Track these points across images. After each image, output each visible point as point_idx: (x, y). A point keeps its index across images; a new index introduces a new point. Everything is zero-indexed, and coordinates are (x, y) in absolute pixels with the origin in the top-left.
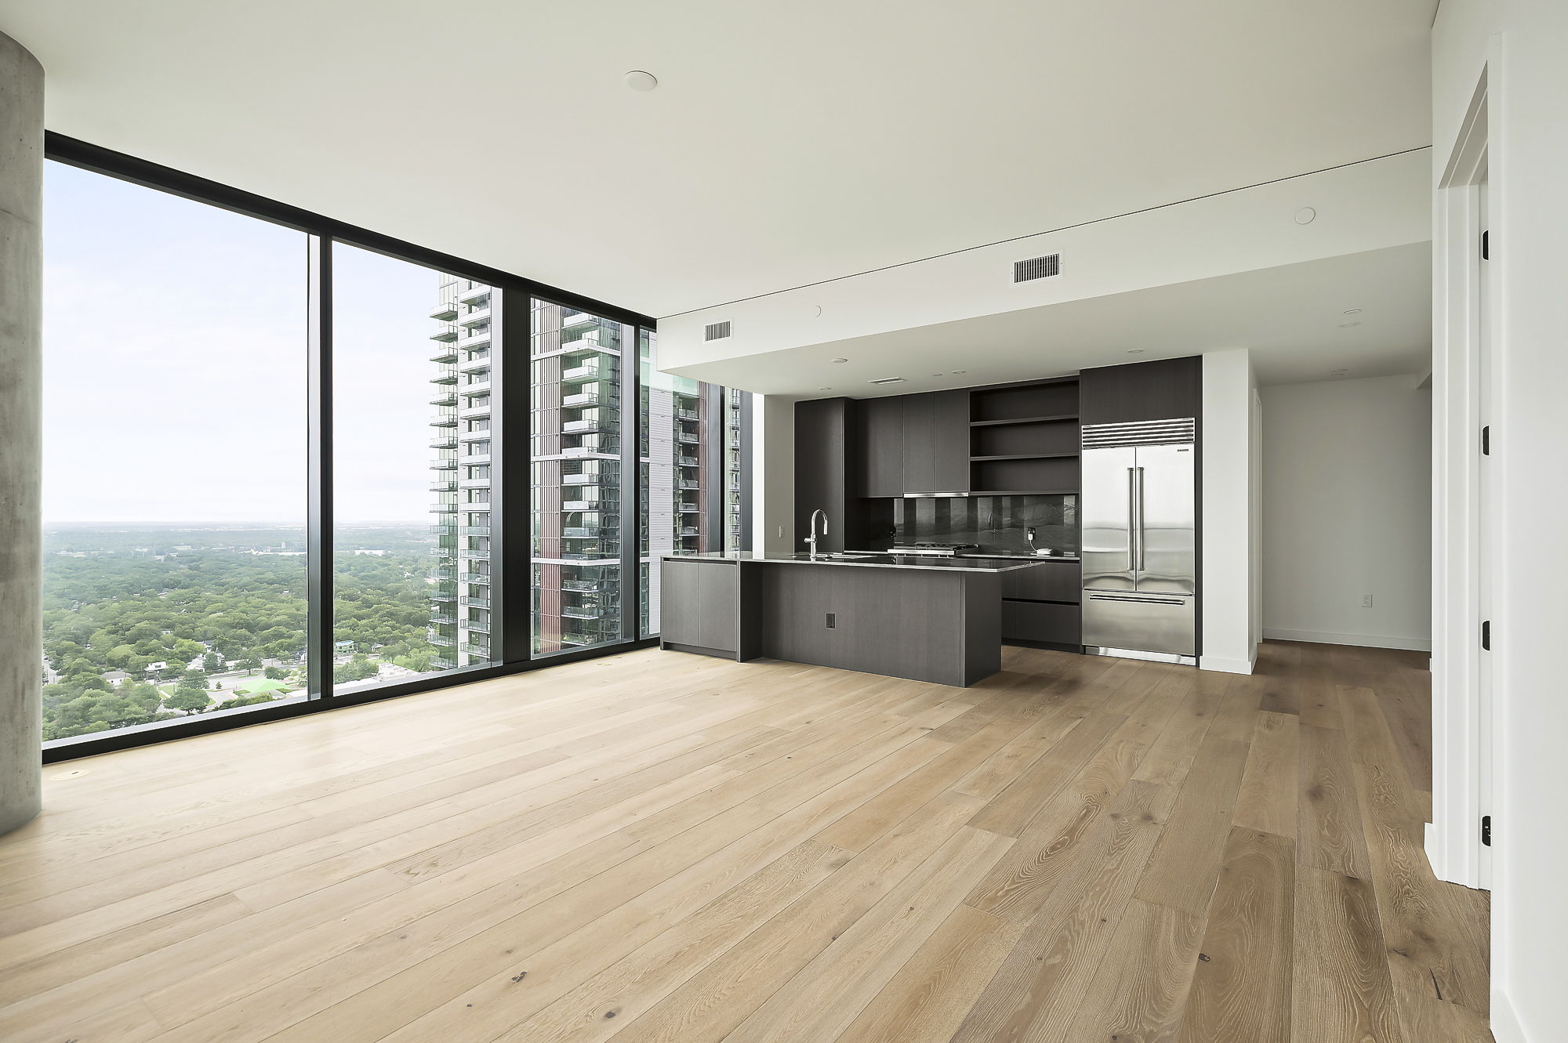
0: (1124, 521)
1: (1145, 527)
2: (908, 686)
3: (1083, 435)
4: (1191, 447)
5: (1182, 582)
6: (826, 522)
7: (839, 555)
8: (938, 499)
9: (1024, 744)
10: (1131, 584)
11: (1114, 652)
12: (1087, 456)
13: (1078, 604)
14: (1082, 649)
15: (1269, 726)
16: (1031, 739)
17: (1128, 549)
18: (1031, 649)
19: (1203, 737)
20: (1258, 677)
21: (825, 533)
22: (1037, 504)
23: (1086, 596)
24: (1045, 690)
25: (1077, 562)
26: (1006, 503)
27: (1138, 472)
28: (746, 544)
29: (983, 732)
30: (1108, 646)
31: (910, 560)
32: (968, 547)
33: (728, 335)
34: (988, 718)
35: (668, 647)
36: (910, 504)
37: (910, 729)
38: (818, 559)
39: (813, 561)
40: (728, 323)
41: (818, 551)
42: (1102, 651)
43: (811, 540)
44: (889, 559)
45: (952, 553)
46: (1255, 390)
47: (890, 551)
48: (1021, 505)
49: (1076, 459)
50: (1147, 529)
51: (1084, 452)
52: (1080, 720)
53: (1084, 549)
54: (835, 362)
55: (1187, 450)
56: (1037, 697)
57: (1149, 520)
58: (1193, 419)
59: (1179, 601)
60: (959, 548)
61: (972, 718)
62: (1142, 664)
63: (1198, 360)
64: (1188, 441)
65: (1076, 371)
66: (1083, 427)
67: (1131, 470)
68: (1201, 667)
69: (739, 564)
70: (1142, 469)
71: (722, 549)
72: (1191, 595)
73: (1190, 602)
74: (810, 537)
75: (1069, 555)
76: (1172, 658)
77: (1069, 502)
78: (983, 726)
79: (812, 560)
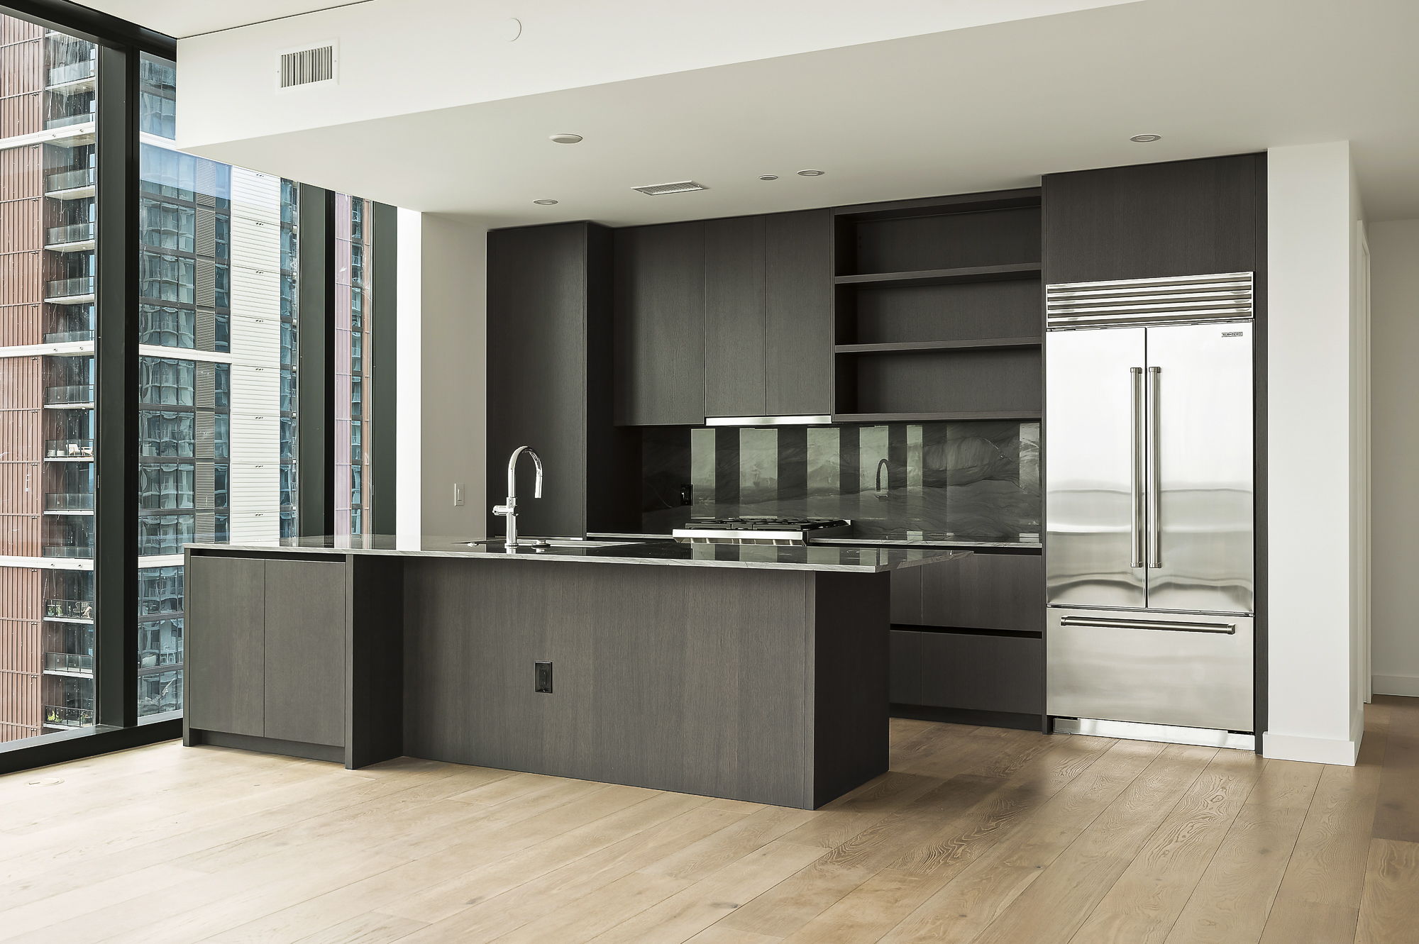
0: (1124, 478)
1: (1163, 489)
2: (700, 809)
3: (1048, 303)
4: (1247, 328)
5: (1232, 590)
6: (539, 472)
7: (577, 542)
8: (781, 428)
9: (922, 933)
10: (1136, 594)
11: (1108, 728)
12: (1057, 344)
13: (1039, 634)
14: (1045, 722)
15: (1392, 872)
16: (937, 919)
17: (1129, 527)
18: (951, 727)
19: (1271, 899)
20: (1368, 771)
21: (538, 494)
22: (964, 438)
23: (1053, 617)
24: (972, 810)
25: (1038, 552)
26: (914, 436)
27: (1151, 376)
28: (385, 522)
29: (840, 908)
30: (1097, 716)
31: (726, 551)
32: (831, 524)
33: (330, 76)
34: (854, 875)
35: (199, 739)
36: (728, 439)
37: (689, 906)
38: (520, 550)
39: (510, 553)
40: (330, 50)
41: (521, 532)
42: (1085, 726)
43: (507, 510)
44: (683, 550)
45: (798, 536)
46: (1360, 223)
47: (677, 533)
48: (941, 441)
49: (1036, 351)
50: (1165, 491)
51: (1049, 335)
52: (1036, 874)
53: (1051, 526)
54: (556, 140)
55: (1240, 334)
56: (958, 825)
57: (1170, 476)
58: (1251, 274)
59: (1225, 626)
60: (814, 526)
61: (821, 877)
62: (1157, 750)
63: (1259, 159)
64: (1240, 317)
65: (1035, 178)
66: (1048, 287)
67: (1138, 371)
68: (1266, 754)
69: (350, 562)
70: (1158, 370)
71: (329, 530)
72: (1247, 615)
73: (1246, 627)
74: (505, 504)
75: (1029, 540)
76: (1212, 737)
77: (1027, 434)
78: (842, 895)
79: (509, 551)
